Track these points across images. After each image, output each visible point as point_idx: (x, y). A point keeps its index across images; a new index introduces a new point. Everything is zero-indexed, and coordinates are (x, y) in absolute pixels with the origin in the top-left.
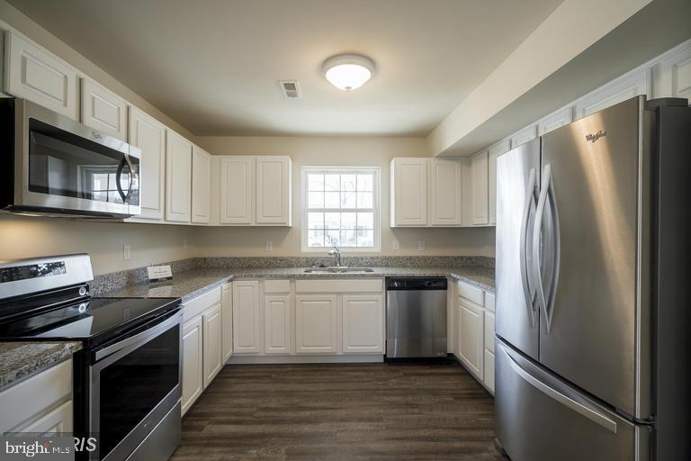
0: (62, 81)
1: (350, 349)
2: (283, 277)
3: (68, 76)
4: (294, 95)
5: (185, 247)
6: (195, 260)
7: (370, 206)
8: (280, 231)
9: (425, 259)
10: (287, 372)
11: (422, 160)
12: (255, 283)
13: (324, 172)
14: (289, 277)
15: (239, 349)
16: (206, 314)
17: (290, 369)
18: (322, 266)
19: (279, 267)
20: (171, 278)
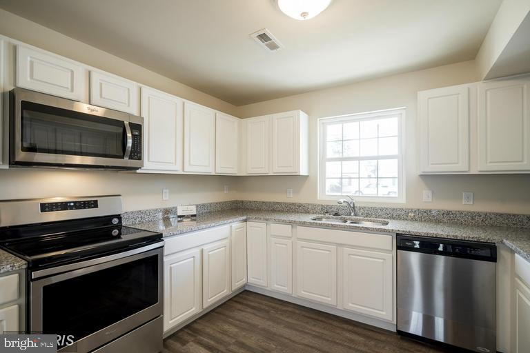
0: (70, 74)
1: (351, 306)
2: (285, 222)
3: (74, 70)
4: (273, 47)
5: (225, 192)
6: (236, 202)
7: (395, 151)
8: (294, 180)
9: (473, 215)
10: (286, 311)
11: (462, 89)
12: (263, 225)
13: (342, 122)
14: (290, 223)
15: (252, 280)
16: (205, 248)
17: (290, 309)
18: (336, 214)
19: (297, 212)
20: (195, 216)
